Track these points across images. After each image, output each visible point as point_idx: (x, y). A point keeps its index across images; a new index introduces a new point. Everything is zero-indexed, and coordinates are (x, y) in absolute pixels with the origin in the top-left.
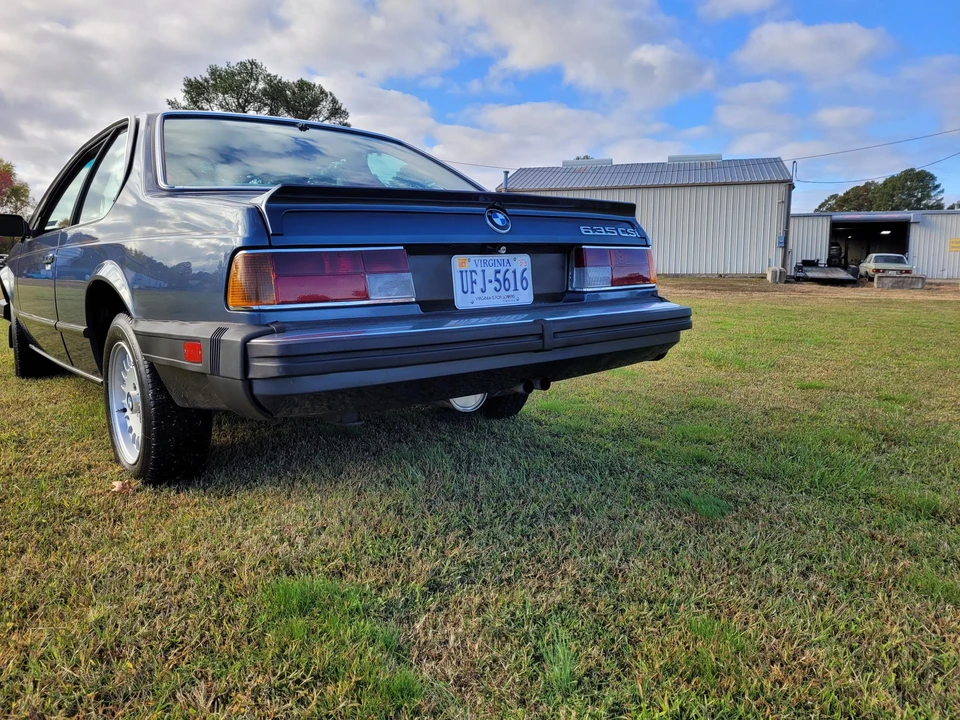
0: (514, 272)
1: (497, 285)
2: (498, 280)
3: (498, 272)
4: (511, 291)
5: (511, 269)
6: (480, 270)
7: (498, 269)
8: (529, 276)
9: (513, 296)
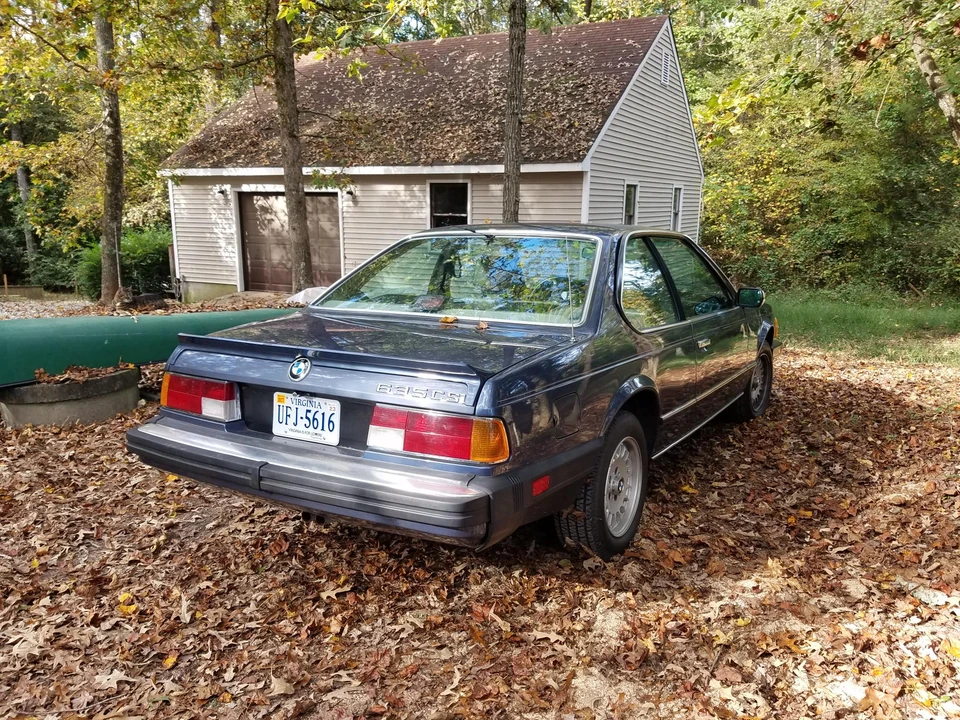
0: (323, 414)
1: (307, 422)
2: (308, 418)
3: (308, 411)
4: (319, 430)
5: (321, 412)
6: (294, 407)
7: (309, 409)
8: (336, 419)
9: (320, 435)
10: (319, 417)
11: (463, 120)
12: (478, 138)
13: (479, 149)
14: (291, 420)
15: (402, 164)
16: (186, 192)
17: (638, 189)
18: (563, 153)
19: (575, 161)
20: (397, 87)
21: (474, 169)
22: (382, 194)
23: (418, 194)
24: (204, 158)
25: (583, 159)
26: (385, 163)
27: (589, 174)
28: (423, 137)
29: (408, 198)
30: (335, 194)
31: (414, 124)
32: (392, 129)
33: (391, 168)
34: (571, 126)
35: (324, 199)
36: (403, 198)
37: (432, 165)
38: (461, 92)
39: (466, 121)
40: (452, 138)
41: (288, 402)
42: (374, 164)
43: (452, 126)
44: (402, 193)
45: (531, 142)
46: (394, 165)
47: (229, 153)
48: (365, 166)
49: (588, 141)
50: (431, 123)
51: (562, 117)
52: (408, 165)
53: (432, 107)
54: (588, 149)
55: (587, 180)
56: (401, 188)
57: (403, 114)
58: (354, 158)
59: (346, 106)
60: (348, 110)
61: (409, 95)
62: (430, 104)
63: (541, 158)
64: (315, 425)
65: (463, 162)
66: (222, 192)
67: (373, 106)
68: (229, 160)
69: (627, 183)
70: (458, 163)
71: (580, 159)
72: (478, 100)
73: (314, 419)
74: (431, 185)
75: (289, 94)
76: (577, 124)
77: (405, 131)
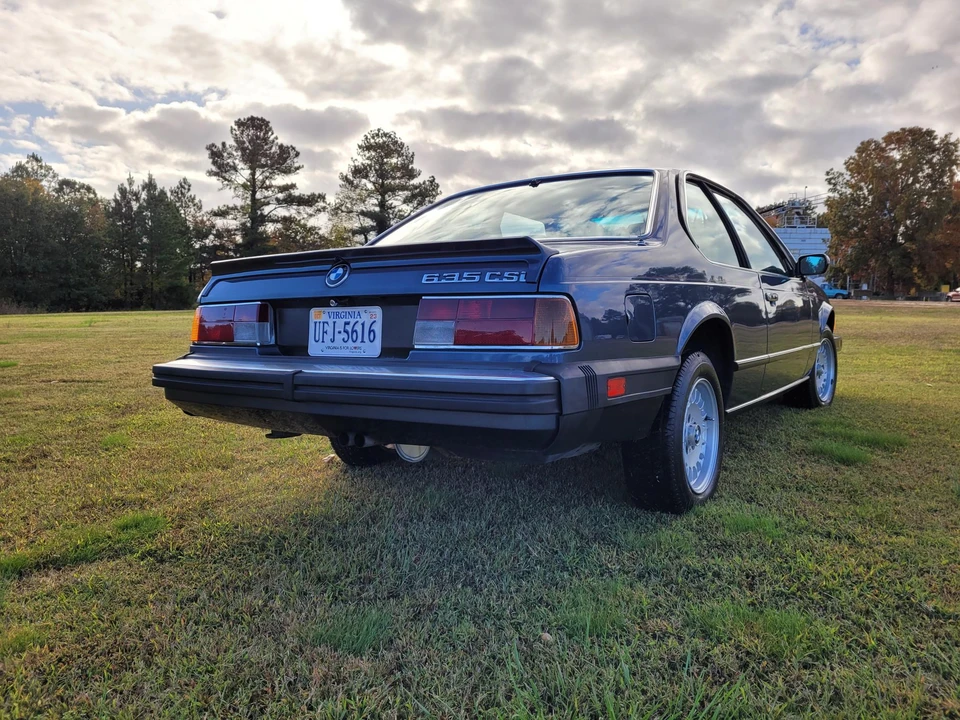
0: (363, 325)
1: (345, 336)
2: (346, 332)
3: (347, 323)
4: (358, 344)
5: (361, 321)
6: (331, 322)
7: (348, 320)
8: (378, 328)
9: (360, 348)
10: (359, 328)
14: (328, 338)
41: (324, 318)
64: (354, 338)
73: (353, 332)
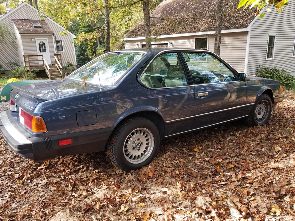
11: (209, 16)
12: (212, 22)
13: (212, 26)
15: (187, 32)
16: (129, 45)
17: (276, 37)
18: (240, 25)
19: (244, 28)
20: (192, 7)
21: (209, 33)
22: (180, 43)
23: (191, 42)
24: (133, 35)
25: (247, 27)
26: (181, 33)
27: (250, 32)
28: (195, 23)
29: (188, 44)
30: (167, 44)
31: (193, 19)
32: (186, 21)
33: (183, 34)
34: (246, 15)
35: (165, 46)
36: (187, 44)
37: (195, 32)
38: (211, 7)
39: (210, 16)
40: (204, 22)
42: (178, 33)
43: (205, 19)
44: (187, 42)
45: (230, 22)
46: (184, 33)
47: (140, 33)
48: (175, 34)
49: (250, 20)
50: (199, 18)
51: (244, 12)
52: (188, 33)
53: (200, 13)
54: (249, 23)
55: (249, 34)
56: (186, 40)
57: (191, 16)
58: (173, 32)
59: (175, 15)
60: (175, 16)
61: (194, 9)
62: (200, 12)
63: (232, 27)
65: (206, 30)
66: (138, 45)
67: (183, 14)
68: (139, 35)
69: (269, 35)
70: (204, 31)
71: (246, 27)
72: (216, 9)
74: (196, 39)
75: (147, 12)
76: (248, 14)
77: (190, 21)
